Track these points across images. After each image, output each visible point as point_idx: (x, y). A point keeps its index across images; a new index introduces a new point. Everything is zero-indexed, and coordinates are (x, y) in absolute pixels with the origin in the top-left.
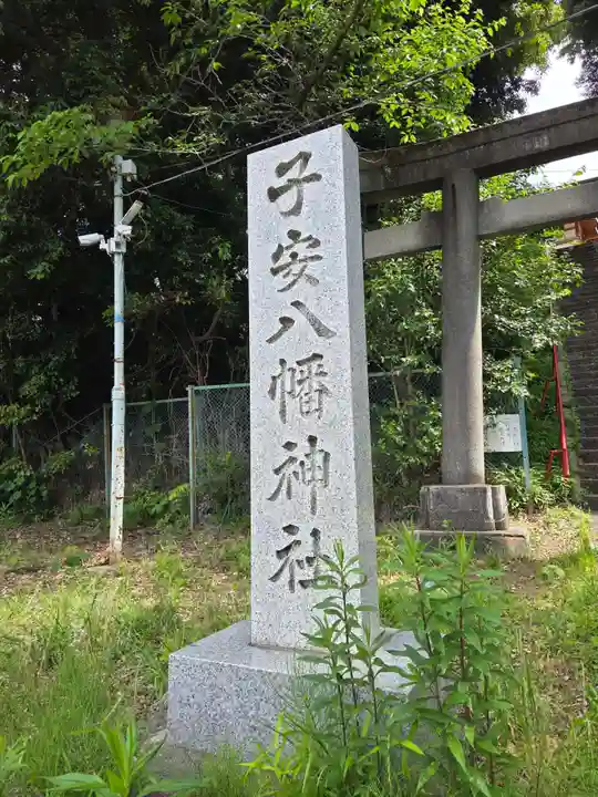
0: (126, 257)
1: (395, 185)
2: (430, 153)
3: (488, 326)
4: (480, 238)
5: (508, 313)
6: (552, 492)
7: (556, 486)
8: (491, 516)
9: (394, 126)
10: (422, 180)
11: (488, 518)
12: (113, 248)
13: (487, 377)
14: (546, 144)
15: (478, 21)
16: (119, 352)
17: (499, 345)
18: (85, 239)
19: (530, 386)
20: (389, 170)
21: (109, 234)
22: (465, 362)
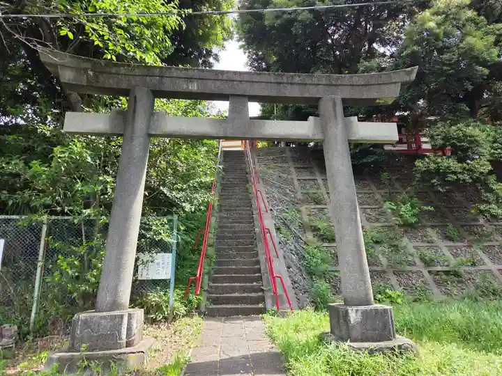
1: (94, 85)
2: (122, 70)
4: (150, 136)
6: (186, 306)
7: (190, 302)
8: (124, 336)
9: (98, 45)
10: (115, 87)
11: (120, 339)
14: (196, 88)
15: (176, 4)
20: (91, 73)
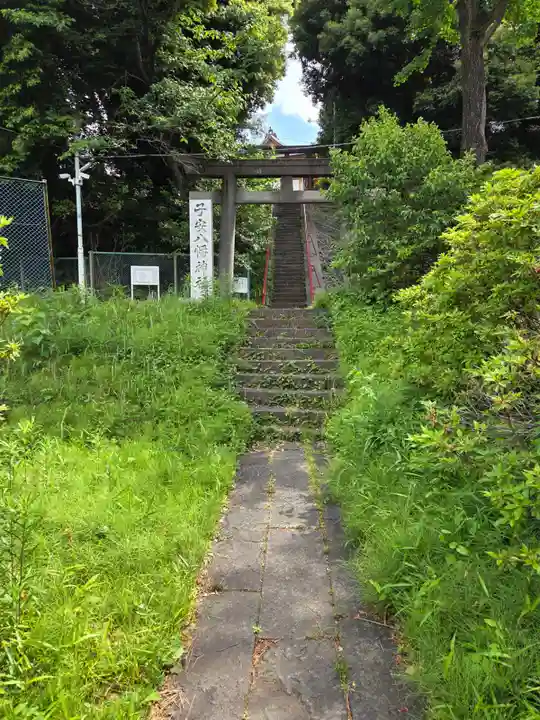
0: (82, 188)
3: (238, 239)
4: (236, 204)
5: (245, 234)
12: (77, 182)
13: (235, 260)
14: (261, 172)
16: (80, 231)
17: (242, 248)
18: (63, 176)
19: (251, 266)
21: (73, 176)
22: (229, 252)
